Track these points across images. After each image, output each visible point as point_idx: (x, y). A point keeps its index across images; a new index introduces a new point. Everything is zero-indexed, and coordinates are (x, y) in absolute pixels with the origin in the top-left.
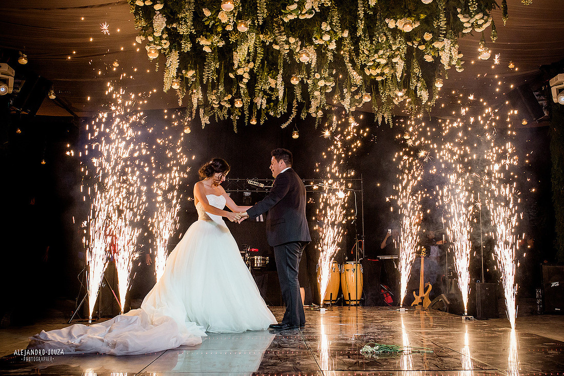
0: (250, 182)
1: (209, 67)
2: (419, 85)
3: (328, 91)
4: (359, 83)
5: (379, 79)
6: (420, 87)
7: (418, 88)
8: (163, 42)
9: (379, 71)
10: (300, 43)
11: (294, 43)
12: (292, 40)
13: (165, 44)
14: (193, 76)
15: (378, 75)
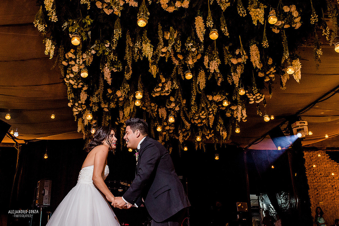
0: (122, 183)
1: (105, 119)
2: (221, 128)
3: (171, 132)
4: (188, 128)
5: (199, 125)
6: (222, 130)
7: (221, 130)
8: (83, 106)
9: (199, 121)
10: (157, 106)
11: (154, 107)
12: (153, 105)
13: (84, 107)
14: (95, 124)
15: (199, 123)
